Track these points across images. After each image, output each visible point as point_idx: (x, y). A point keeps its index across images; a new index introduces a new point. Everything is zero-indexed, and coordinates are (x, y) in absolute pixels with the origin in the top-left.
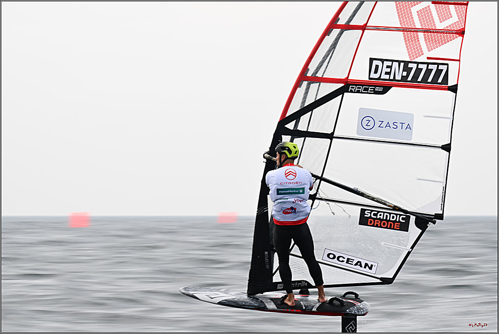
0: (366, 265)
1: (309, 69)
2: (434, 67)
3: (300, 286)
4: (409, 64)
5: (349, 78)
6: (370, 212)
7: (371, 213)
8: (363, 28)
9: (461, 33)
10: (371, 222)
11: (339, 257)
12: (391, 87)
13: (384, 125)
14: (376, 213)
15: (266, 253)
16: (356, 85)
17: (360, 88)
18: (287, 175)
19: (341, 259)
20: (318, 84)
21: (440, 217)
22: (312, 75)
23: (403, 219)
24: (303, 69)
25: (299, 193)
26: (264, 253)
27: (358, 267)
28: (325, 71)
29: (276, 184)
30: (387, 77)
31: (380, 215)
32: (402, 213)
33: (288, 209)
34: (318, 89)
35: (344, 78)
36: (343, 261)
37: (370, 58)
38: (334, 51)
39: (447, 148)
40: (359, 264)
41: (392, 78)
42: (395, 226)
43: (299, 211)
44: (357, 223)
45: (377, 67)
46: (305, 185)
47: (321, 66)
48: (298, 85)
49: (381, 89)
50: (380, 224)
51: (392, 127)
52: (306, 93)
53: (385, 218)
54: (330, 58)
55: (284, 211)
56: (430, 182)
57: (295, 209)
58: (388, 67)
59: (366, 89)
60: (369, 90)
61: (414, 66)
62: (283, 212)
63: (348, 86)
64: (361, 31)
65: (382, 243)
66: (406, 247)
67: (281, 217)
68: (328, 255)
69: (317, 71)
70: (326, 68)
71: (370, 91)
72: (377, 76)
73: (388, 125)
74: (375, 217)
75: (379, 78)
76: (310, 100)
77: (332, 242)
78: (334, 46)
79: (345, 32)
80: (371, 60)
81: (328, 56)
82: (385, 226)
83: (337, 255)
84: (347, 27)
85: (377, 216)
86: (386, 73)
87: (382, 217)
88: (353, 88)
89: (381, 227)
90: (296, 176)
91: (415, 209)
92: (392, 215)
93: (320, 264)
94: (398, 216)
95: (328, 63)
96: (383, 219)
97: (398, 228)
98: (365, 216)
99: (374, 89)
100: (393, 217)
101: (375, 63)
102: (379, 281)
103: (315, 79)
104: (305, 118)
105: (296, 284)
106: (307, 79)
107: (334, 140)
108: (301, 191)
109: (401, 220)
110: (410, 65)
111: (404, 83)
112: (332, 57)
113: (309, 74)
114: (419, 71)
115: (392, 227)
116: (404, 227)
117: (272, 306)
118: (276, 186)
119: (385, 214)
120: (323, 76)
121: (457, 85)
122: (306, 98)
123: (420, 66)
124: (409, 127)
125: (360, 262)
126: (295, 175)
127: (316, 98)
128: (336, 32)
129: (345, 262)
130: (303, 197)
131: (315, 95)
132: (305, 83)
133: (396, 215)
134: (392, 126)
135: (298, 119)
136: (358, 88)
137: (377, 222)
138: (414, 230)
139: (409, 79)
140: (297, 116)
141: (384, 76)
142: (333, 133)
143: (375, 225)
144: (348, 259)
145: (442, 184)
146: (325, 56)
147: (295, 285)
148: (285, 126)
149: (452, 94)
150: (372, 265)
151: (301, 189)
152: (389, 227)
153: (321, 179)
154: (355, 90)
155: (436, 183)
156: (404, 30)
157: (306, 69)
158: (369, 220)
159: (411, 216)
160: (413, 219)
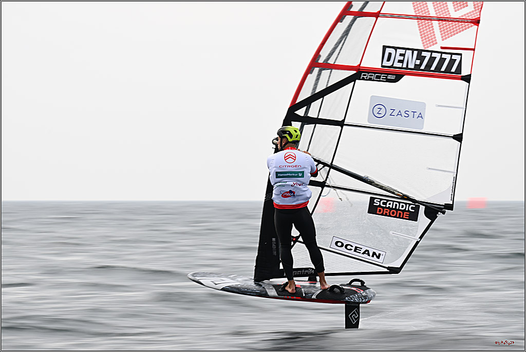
0: (374, 254)
1: (320, 56)
2: (448, 57)
3: (307, 273)
4: (423, 52)
5: (361, 66)
6: (379, 200)
7: (380, 202)
8: (377, 15)
9: (477, 22)
10: (380, 211)
11: (347, 245)
12: (403, 76)
13: (395, 113)
14: (385, 201)
15: (274, 239)
16: (368, 73)
17: (372, 76)
18: (286, 158)
19: (349, 247)
20: (330, 70)
21: (450, 207)
22: (324, 62)
23: (412, 208)
24: (315, 55)
25: (298, 177)
26: (272, 239)
27: (365, 256)
28: (337, 57)
29: (275, 167)
30: (400, 65)
31: (390, 204)
32: (411, 203)
33: (287, 192)
34: (330, 76)
35: (356, 65)
36: (351, 250)
37: (384, 46)
38: (346, 38)
39: (459, 138)
40: (367, 253)
41: (405, 66)
42: (405, 215)
43: (298, 194)
44: (366, 211)
45: (390, 54)
46: (305, 169)
47: (333, 52)
48: (309, 71)
49: (393, 77)
50: (389, 213)
51: (403, 116)
52: (318, 79)
53: (394, 207)
54: (343, 45)
55: (283, 194)
56: (441, 172)
57: (294, 193)
58: (401, 55)
59: (378, 77)
60: (382, 77)
61: (428, 55)
62: (282, 196)
63: (360, 73)
64: (375, 18)
65: (391, 233)
66: (414, 236)
67: (280, 201)
68: (336, 243)
69: (328, 58)
70: (338, 54)
71: (383, 79)
72: (389, 64)
73: (399, 114)
74: (385, 206)
75: (392, 66)
76: (321, 87)
77: (341, 230)
78: (346, 33)
79: (358, 19)
80: (385, 47)
81: (340, 43)
82: (394, 215)
83: (345, 243)
84: (361, 14)
85: (386, 205)
86: (400, 61)
87: (391, 206)
88: (365, 75)
89: (390, 216)
90: (295, 160)
91: (425, 198)
92: (401, 204)
93: (321, 250)
94: (408, 205)
95: (341, 50)
96: (392, 209)
97: (408, 218)
98: (375, 204)
99: (386, 77)
100: (403, 207)
101: (388, 51)
102: (386, 270)
103: (326, 66)
104: (315, 105)
105: (303, 271)
106: (319, 65)
107: (344, 127)
108: (300, 175)
109: (410, 210)
110: (424, 54)
111: (417, 71)
112: (345, 44)
113: (321, 61)
114: (432, 59)
115: (401, 217)
116: (413, 217)
117: (273, 292)
118: (275, 169)
119: (395, 203)
120: (335, 62)
121: (470, 75)
122: (317, 84)
123: (434, 55)
124: (420, 116)
125: (368, 251)
126: (294, 158)
127: (327, 85)
128: (349, 18)
129: (353, 250)
130: (302, 181)
131: (327, 81)
132: (317, 70)
133: (406, 204)
134: (403, 114)
135: (309, 105)
136: (370, 76)
137: (386, 211)
138: (423, 220)
139: (422, 67)
140: (307, 102)
141: (397, 65)
142: (344, 120)
143: (384, 214)
144: (356, 247)
145: (452, 174)
146: (337, 43)
147: (302, 273)
148: (295, 112)
149: (465, 84)
150: (380, 254)
151: (300, 172)
152: (398, 216)
153: (331, 166)
154: (367, 78)
155: (446, 173)
156: (418, 18)
157: (317, 55)
158: (379, 208)
159: (421, 206)
160: (422, 208)
